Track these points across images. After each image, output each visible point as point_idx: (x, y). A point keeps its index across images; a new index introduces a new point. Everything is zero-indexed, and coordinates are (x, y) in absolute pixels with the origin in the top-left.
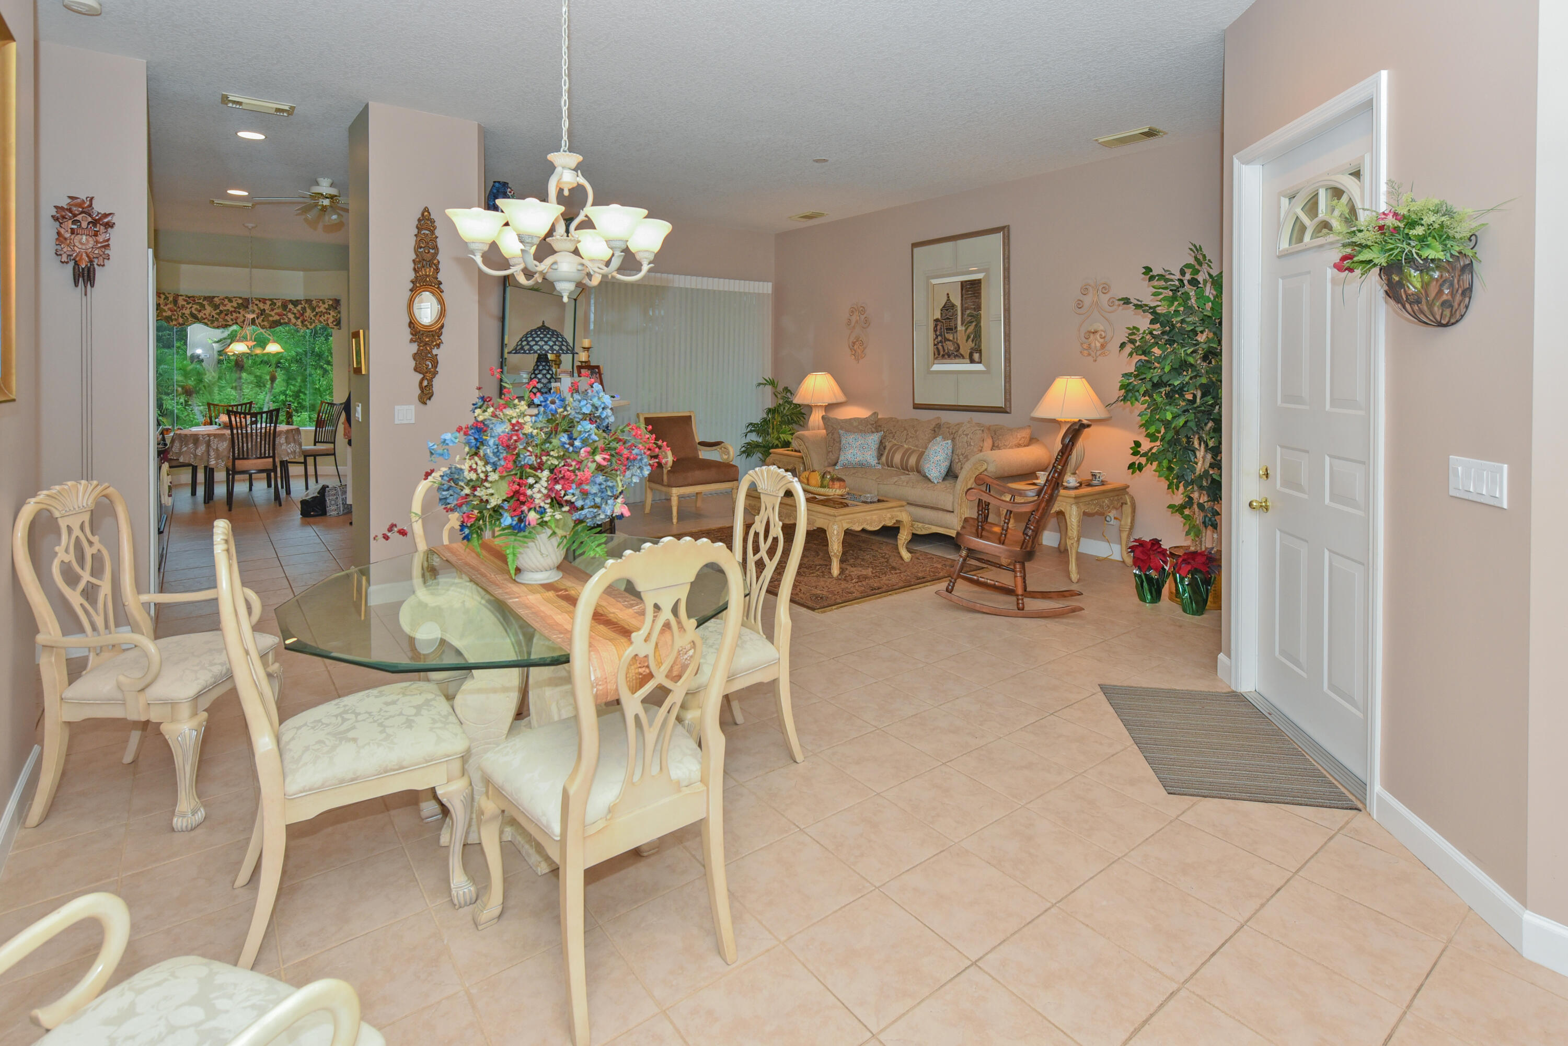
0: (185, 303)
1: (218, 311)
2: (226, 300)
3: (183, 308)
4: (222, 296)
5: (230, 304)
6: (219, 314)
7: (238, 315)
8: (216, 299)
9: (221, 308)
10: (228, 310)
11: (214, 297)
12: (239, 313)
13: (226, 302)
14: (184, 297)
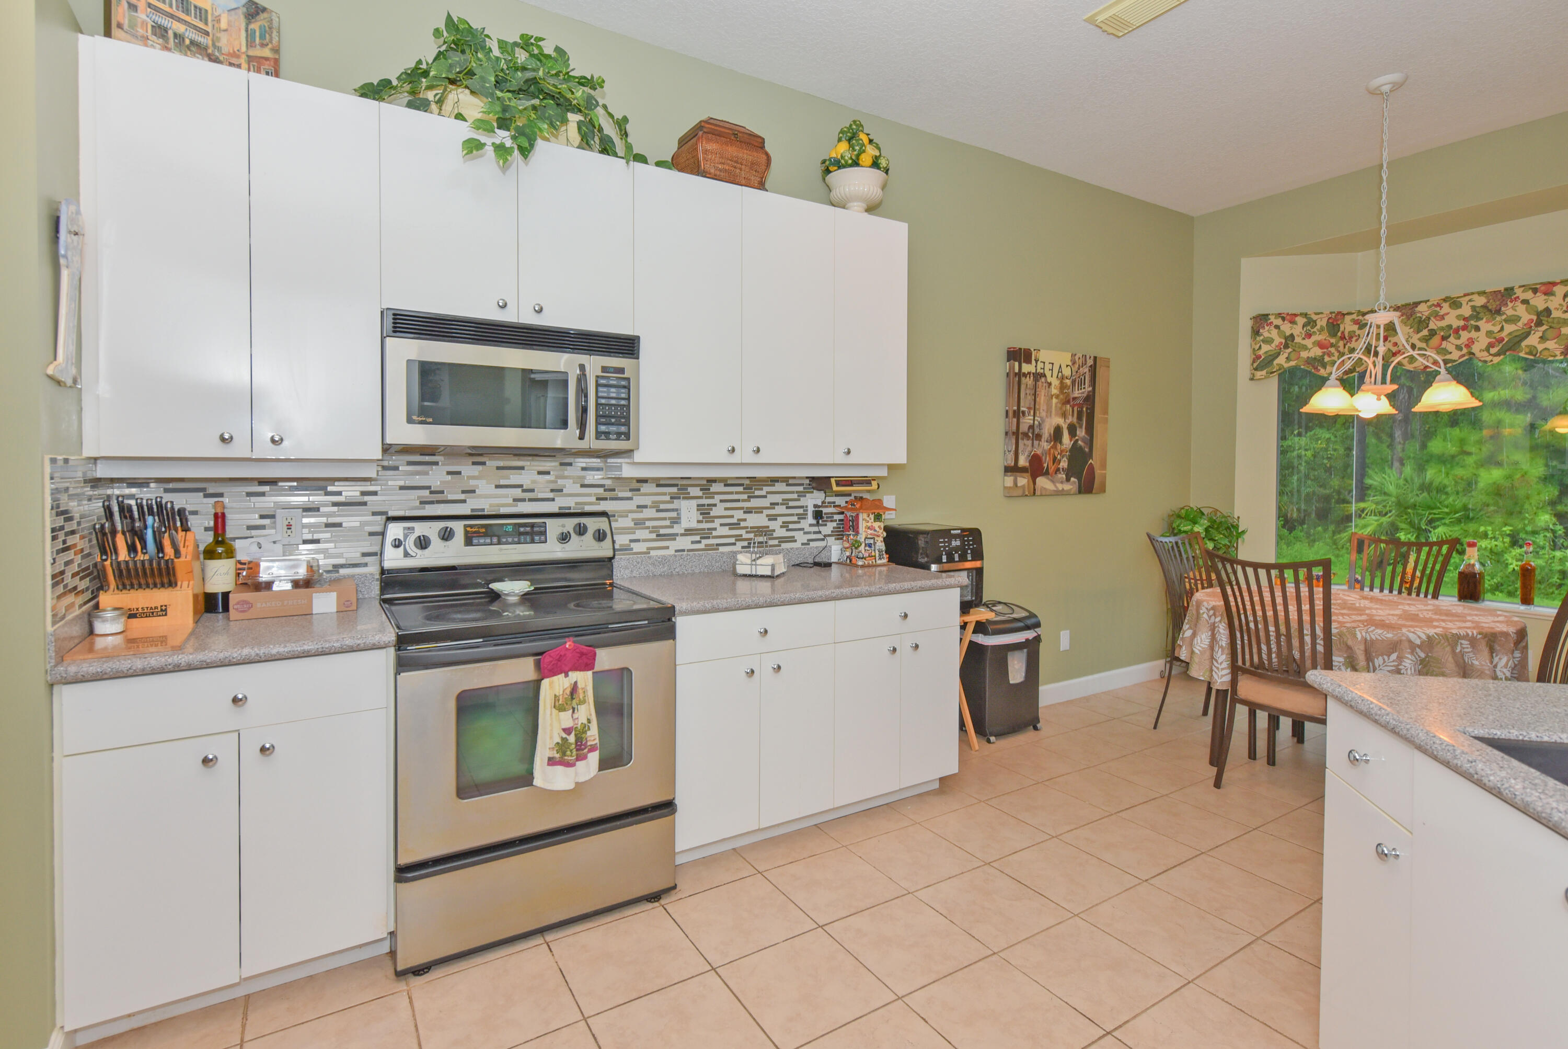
0: (1355, 327)
1: (1425, 332)
2: (1446, 306)
3: (1351, 338)
4: (1434, 300)
5: (1455, 313)
6: (1426, 340)
7: (1474, 334)
8: (1422, 308)
9: (1432, 326)
10: (1450, 327)
11: (1417, 304)
12: (1477, 329)
13: (1446, 307)
14: (1354, 316)
